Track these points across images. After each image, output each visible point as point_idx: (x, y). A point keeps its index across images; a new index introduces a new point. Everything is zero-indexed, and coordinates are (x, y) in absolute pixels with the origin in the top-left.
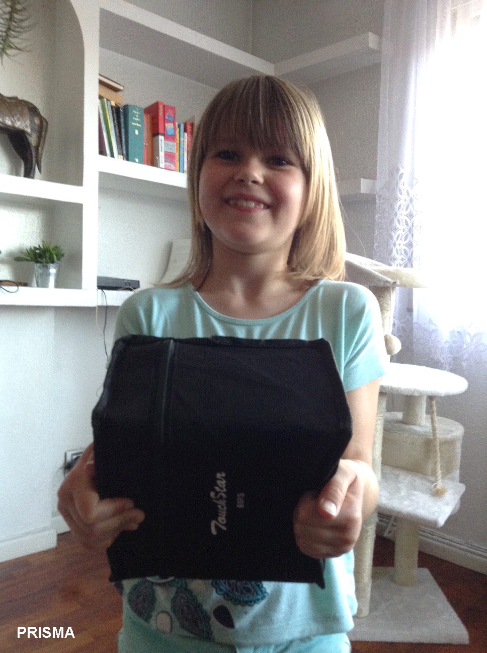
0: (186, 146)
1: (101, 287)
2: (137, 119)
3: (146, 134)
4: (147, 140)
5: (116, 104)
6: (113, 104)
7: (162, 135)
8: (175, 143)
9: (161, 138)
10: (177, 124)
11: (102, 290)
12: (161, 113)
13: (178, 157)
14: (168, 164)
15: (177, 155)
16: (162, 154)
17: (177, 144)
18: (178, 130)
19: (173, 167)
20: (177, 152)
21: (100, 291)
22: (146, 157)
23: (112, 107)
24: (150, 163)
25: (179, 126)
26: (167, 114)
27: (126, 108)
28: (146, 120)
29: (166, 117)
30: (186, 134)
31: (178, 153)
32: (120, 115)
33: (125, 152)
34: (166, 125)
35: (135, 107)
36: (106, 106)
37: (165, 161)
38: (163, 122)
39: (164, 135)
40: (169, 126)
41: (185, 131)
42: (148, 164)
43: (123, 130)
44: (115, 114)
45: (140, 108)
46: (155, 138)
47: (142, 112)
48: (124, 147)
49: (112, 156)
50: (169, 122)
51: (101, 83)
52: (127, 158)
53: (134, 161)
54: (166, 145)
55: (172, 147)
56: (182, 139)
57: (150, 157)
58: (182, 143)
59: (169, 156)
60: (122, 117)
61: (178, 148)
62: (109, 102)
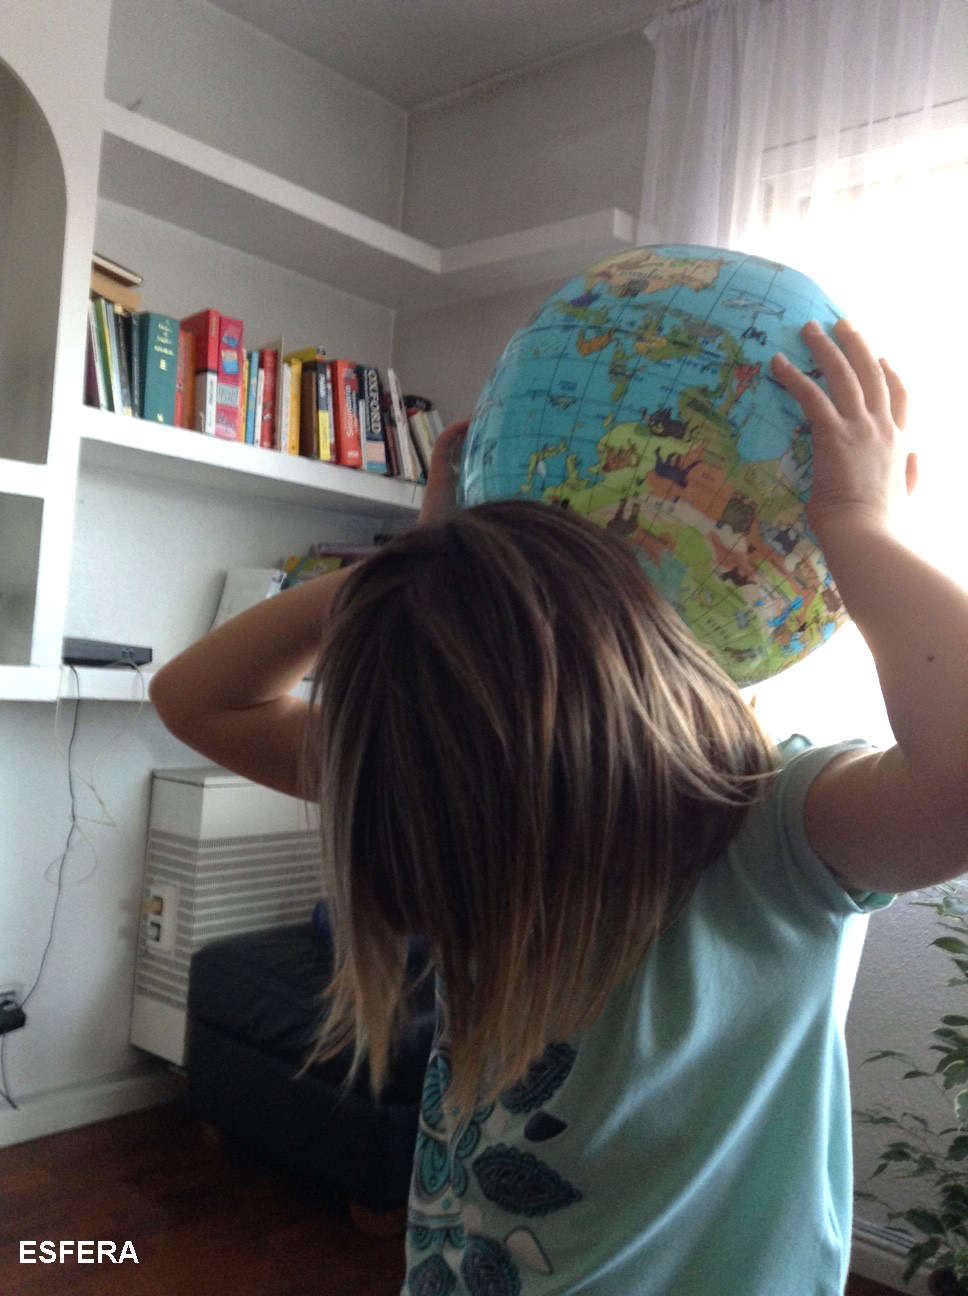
0: (261, 393)
1: (71, 660)
2: (165, 341)
3: (182, 370)
4: (184, 381)
5: (125, 310)
6: (119, 310)
7: (212, 371)
8: (239, 390)
9: (212, 378)
10: (245, 352)
11: (72, 667)
12: (213, 332)
13: (244, 414)
14: (222, 427)
15: (242, 411)
16: (211, 409)
17: (243, 389)
18: (246, 363)
19: (231, 432)
20: (241, 406)
21: (67, 669)
22: (179, 412)
23: (116, 316)
24: (186, 422)
25: (249, 357)
26: (225, 335)
27: (145, 318)
28: (184, 341)
29: (224, 340)
30: (262, 373)
31: (245, 407)
32: (133, 332)
33: (136, 401)
34: (223, 354)
35: (162, 319)
36: (104, 314)
37: (217, 422)
38: (216, 348)
39: (217, 372)
40: (229, 358)
41: (261, 365)
42: (182, 426)
43: (136, 360)
44: (121, 330)
45: (172, 321)
46: (200, 377)
47: (177, 326)
48: (136, 393)
49: (111, 407)
50: (228, 348)
51: (97, 268)
52: (141, 412)
53: (155, 419)
54: (221, 392)
55: (234, 396)
56: (254, 381)
57: (187, 412)
58: (253, 389)
59: (226, 413)
60: (135, 336)
61: (246, 396)
62: (110, 307)
